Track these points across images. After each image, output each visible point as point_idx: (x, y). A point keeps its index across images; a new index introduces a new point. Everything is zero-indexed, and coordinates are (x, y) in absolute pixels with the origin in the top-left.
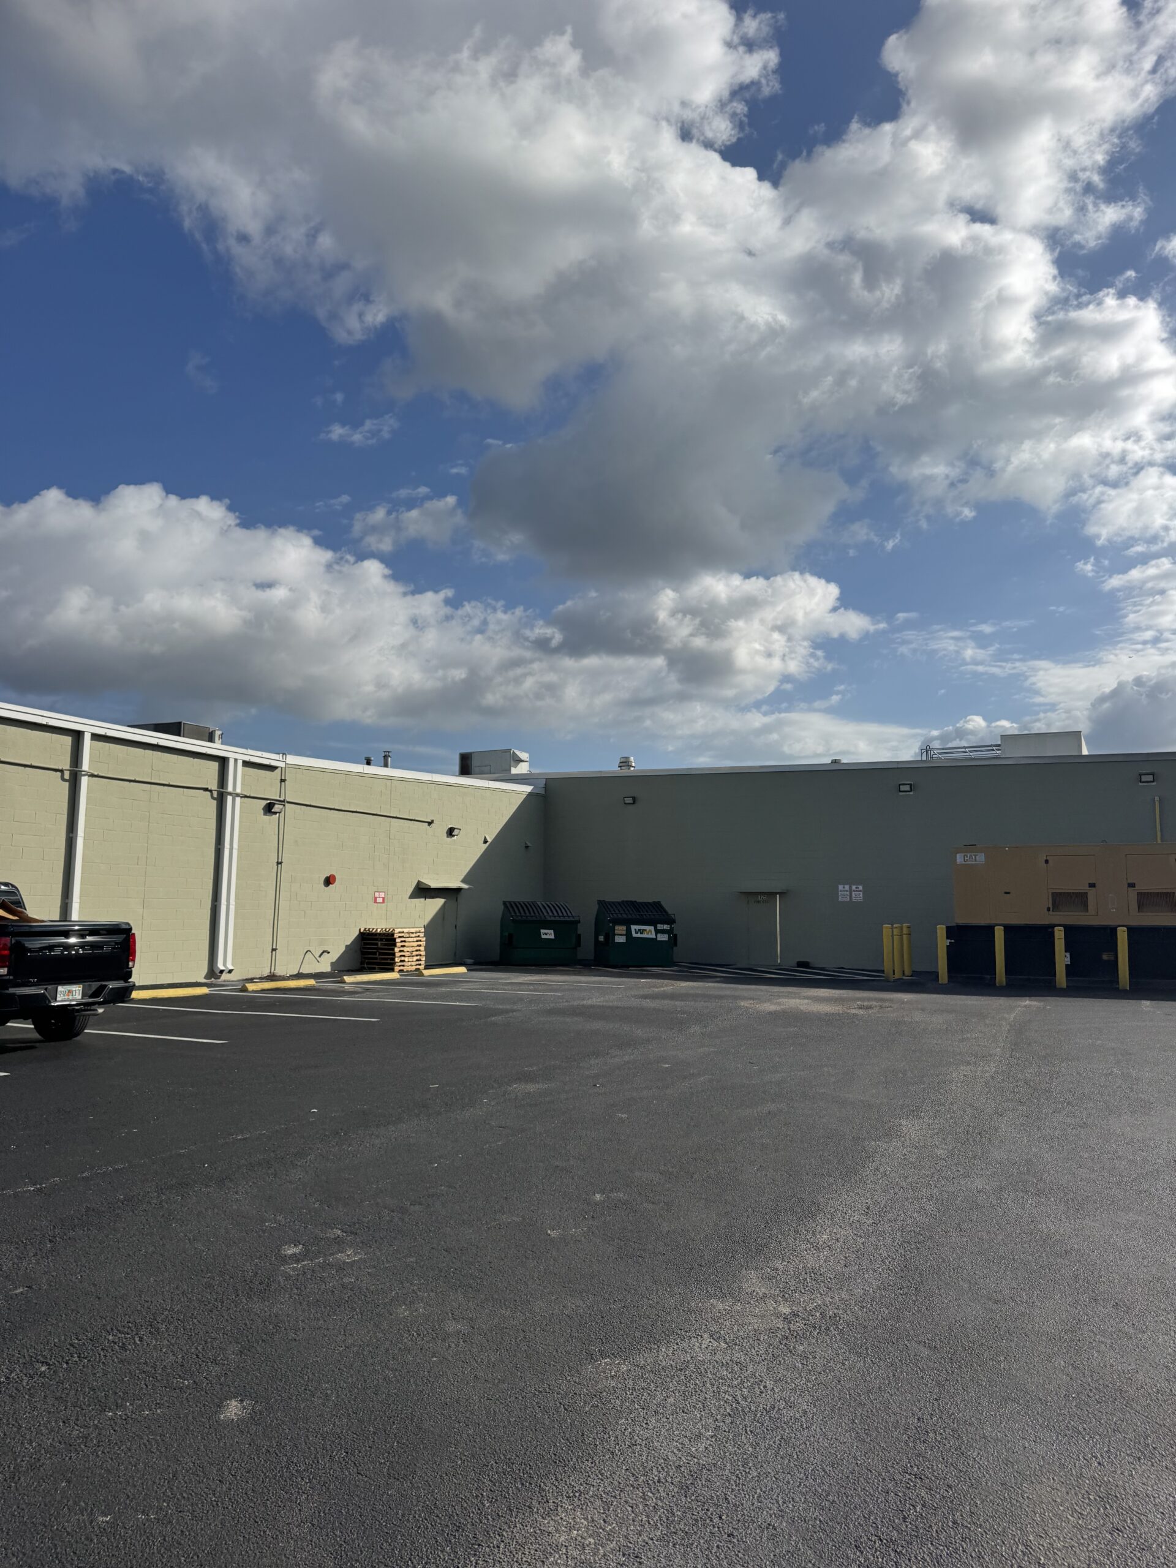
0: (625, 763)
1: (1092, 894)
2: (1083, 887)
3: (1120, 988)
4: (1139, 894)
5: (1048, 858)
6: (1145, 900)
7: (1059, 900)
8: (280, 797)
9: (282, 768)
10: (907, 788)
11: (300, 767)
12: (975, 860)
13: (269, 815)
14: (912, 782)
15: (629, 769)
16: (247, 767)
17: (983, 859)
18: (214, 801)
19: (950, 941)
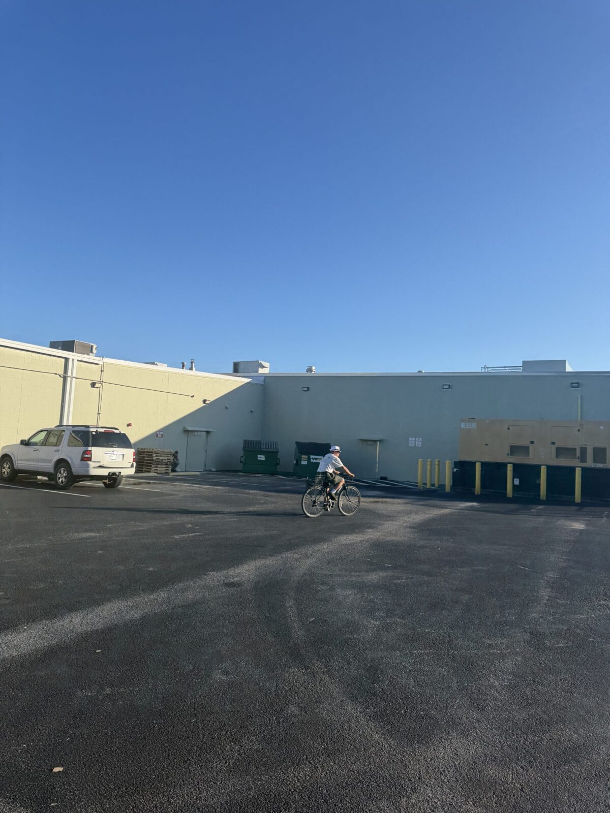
0: (310, 370)
1: (531, 447)
2: (527, 443)
3: (541, 499)
4: (557, 448)
5: (510, 427)
6: (560, 452)
7: (514, 450)
8: (100, 380)
9: (102, 364)
10: (447, 387)
11: (113, 364)
12: (471, 427)
13: (93, 389)
14: (450, 384)
15: (311, 373)
16: (80, 363)
17: (475, 426)
18: (61, 379)
19: (456, 469)
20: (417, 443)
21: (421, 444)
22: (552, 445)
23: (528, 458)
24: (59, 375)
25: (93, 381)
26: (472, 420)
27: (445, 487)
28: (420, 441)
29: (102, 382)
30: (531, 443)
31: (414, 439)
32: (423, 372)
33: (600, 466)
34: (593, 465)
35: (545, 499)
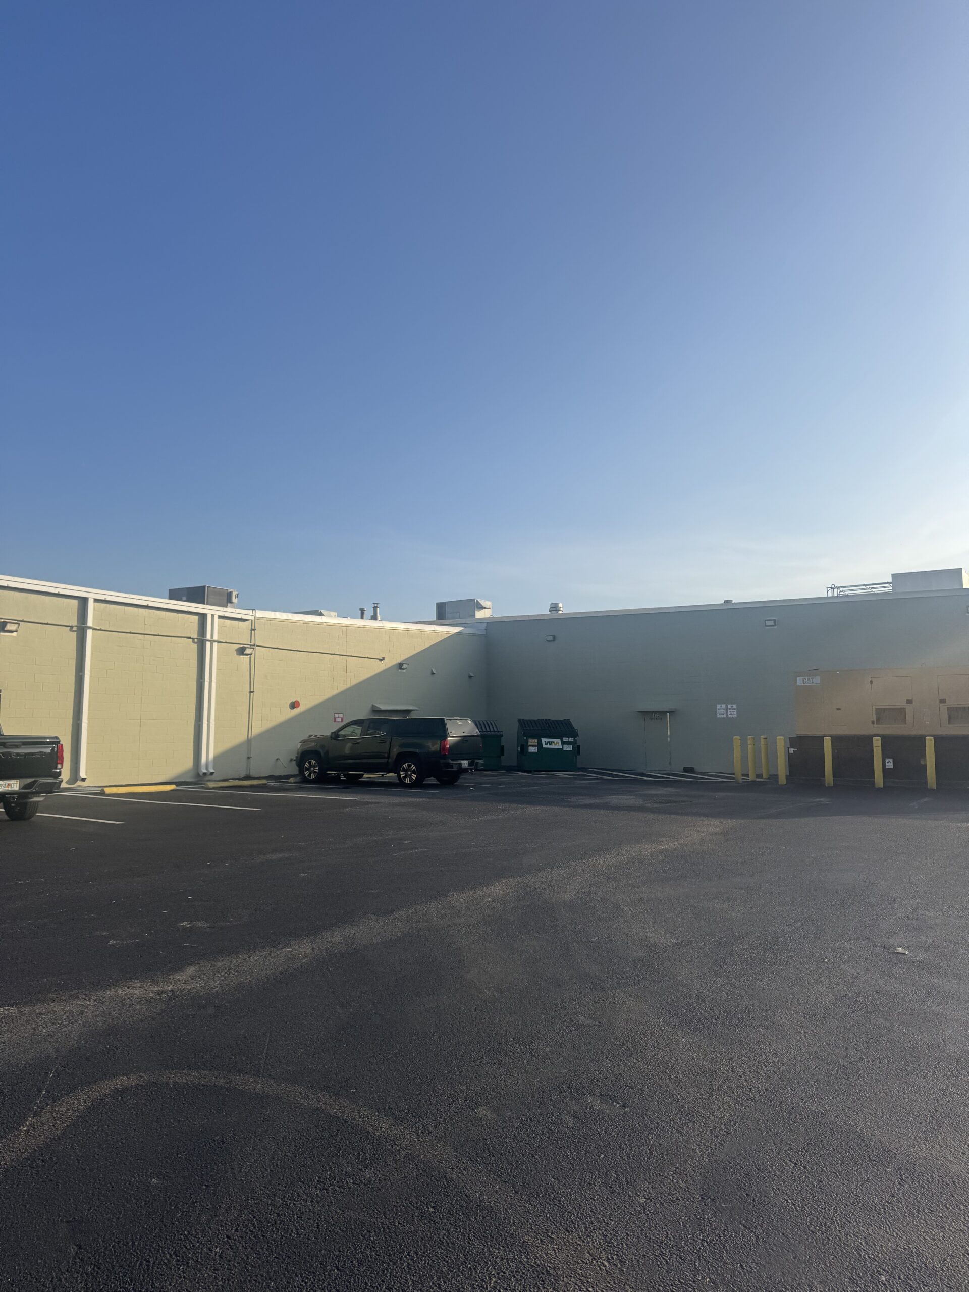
0: (554, 608)
1: (909, 709)
2: (902, 704)
3: (928, 787)
4: (949, 708)
5: (874, 680)
6: (955, 714)
7: (881, 715)
8: (251, 643)
9: (252, 620)
10: (772, 623)
11: (268, 619)
12: (813, 683)
13: (242, 656)
14: (776, 619)
15: (557, 613)
16: (223, 620)
17: (819, 682)
18: (195, 646)
19: (793, 749)
20: (729, 713)
21: (735, 713)
22: (941, 705)
23: (905, 726)
24: (193, 639)
25: (242, 646)
26: (814, 671)
27: (778, 778)
28: (735, 709)
29: (254, 645)
30: (907, 703)
35: (935, 788)
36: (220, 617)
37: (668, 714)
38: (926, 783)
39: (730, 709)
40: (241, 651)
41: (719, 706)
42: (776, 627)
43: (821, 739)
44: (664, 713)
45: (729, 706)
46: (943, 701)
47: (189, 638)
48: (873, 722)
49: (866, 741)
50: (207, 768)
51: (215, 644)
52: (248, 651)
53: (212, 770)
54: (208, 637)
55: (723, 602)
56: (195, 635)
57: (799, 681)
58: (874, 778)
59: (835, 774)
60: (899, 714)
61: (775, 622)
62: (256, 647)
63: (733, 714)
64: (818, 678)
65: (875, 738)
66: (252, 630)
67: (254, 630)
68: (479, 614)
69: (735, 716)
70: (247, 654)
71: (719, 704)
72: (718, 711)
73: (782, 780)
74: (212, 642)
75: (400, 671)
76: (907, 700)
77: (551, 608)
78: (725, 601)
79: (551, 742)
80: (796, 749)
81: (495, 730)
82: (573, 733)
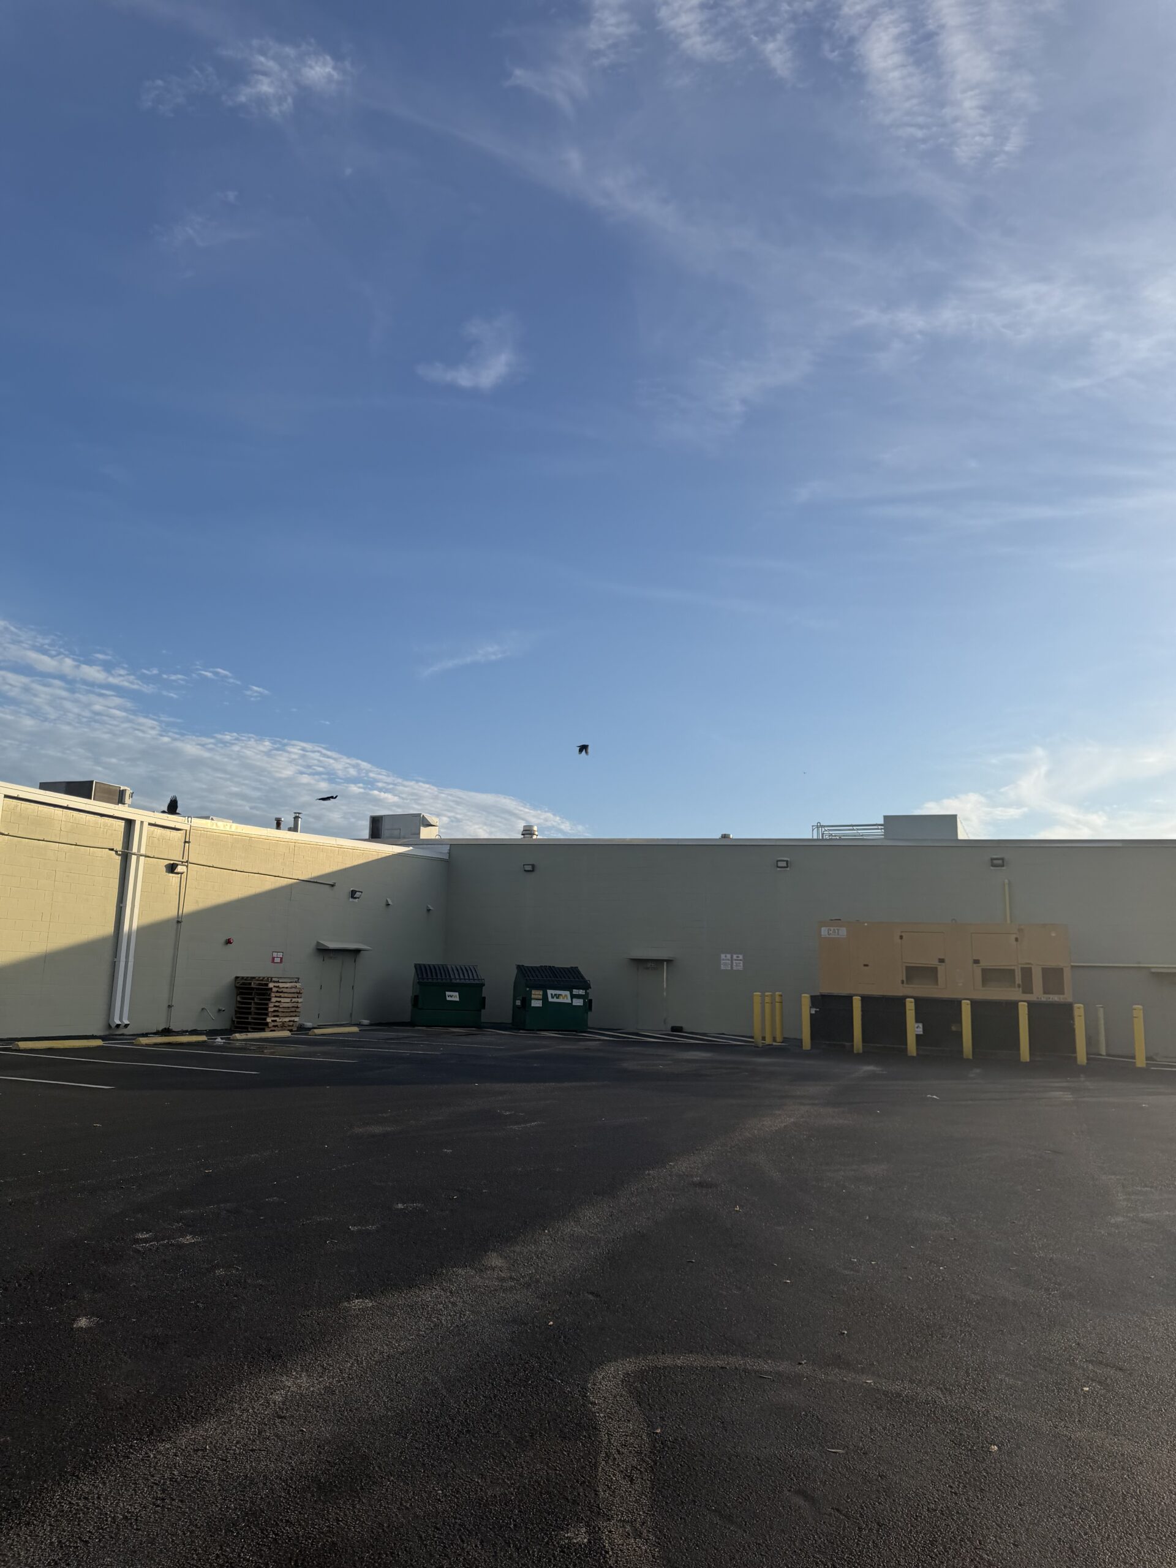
0: (528, 831)
1: (941, 969)
2: (934, 962)
3: (965, 1057)
4: (983, 970)
5: (903, 934)
6: (990, 976)
7: (913, 973)
8: (183, 859)
9: (186, 830)
10: (784, 864)
11: (205, 830)
12: (838, 934)
13: (171, 875)
14: (789, 859)
15: (532, 837)
16: (153, 828)
17: (845, 933)
18: (118, 859)
19: (815, 1009)
20: (734, 964)
21: (741, 965)
22: (975, 965)
23: (936, 987)
24: (116, 852)
25: (172, 862)
26: (836, 922)
27: (802, 1042)
28: (741, 960)
29: (187, 862)
30: (940, 962)
31: (729, 956)
32: (731, 836)
33: (1055, 998)
34: (1044, 998)
35: (971, 1057)
36: (150, 824)
37: (665, 963)
38: (961, 1052)
39: (736, 960)
40: (172, 868)
41: (723, 956)
42: (788, 869)
43: (849, 999)
44: (659, 962)
45: (735, 957)
46: (976, 962)
47: (112, 850)
48: (903, 982)
49: (899, 1002)
50: (121, 1019)
51: (142, 859)
52: (180, 869)
53: (127, 1022)
54: (135, 850)
55: (718, 836)
56: (119, 847)
57: (824, 931)
58: (906, 1044)
59: (865, 1039)
60: (929, 973)
61: (787, 864)
62: (189, 865)
63: (739, 966)
64: (845, 929)
65: (908, 1000)
66: (185, 842)
67: (189, 842)
68: (426, 833)
69: (741, 968)
70: (178, 873)
71: (723, 953)
72: (722, 962)
73: (807, 1044)
74: (139, 856)
75: (351, 900)
76: (940, 959)
77: (524, 830)
78: (722, 835)
79: (559, 995)
80: (818, 1010)
81: (476, 978)
82: (586, 986)
